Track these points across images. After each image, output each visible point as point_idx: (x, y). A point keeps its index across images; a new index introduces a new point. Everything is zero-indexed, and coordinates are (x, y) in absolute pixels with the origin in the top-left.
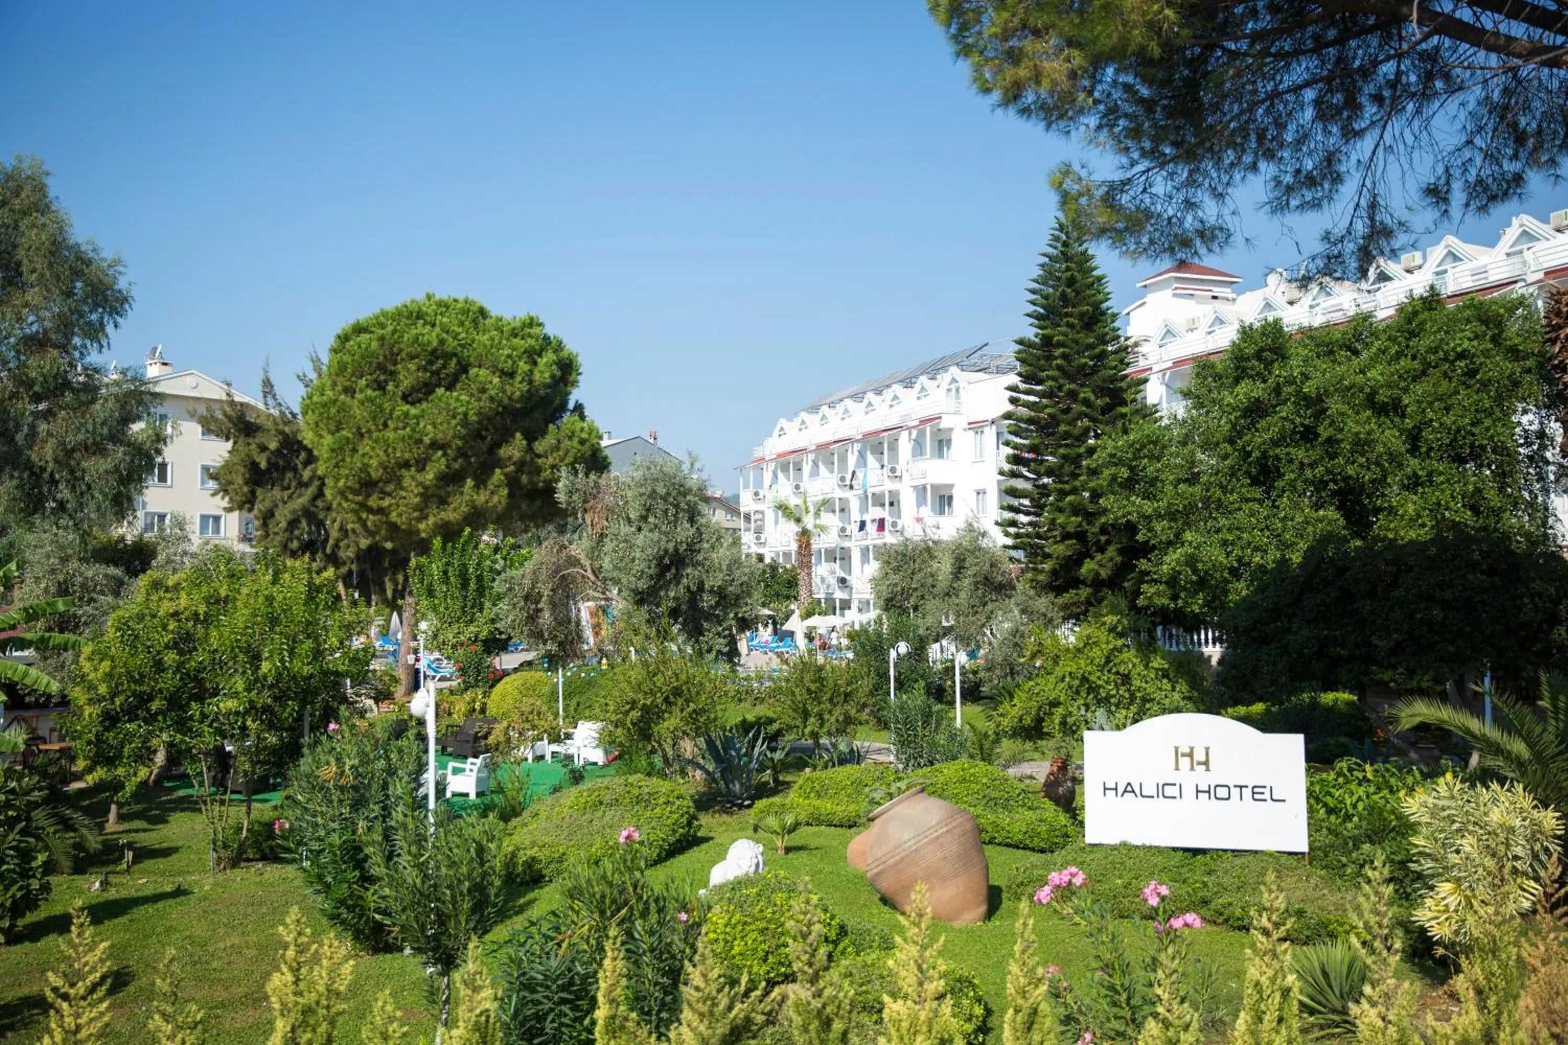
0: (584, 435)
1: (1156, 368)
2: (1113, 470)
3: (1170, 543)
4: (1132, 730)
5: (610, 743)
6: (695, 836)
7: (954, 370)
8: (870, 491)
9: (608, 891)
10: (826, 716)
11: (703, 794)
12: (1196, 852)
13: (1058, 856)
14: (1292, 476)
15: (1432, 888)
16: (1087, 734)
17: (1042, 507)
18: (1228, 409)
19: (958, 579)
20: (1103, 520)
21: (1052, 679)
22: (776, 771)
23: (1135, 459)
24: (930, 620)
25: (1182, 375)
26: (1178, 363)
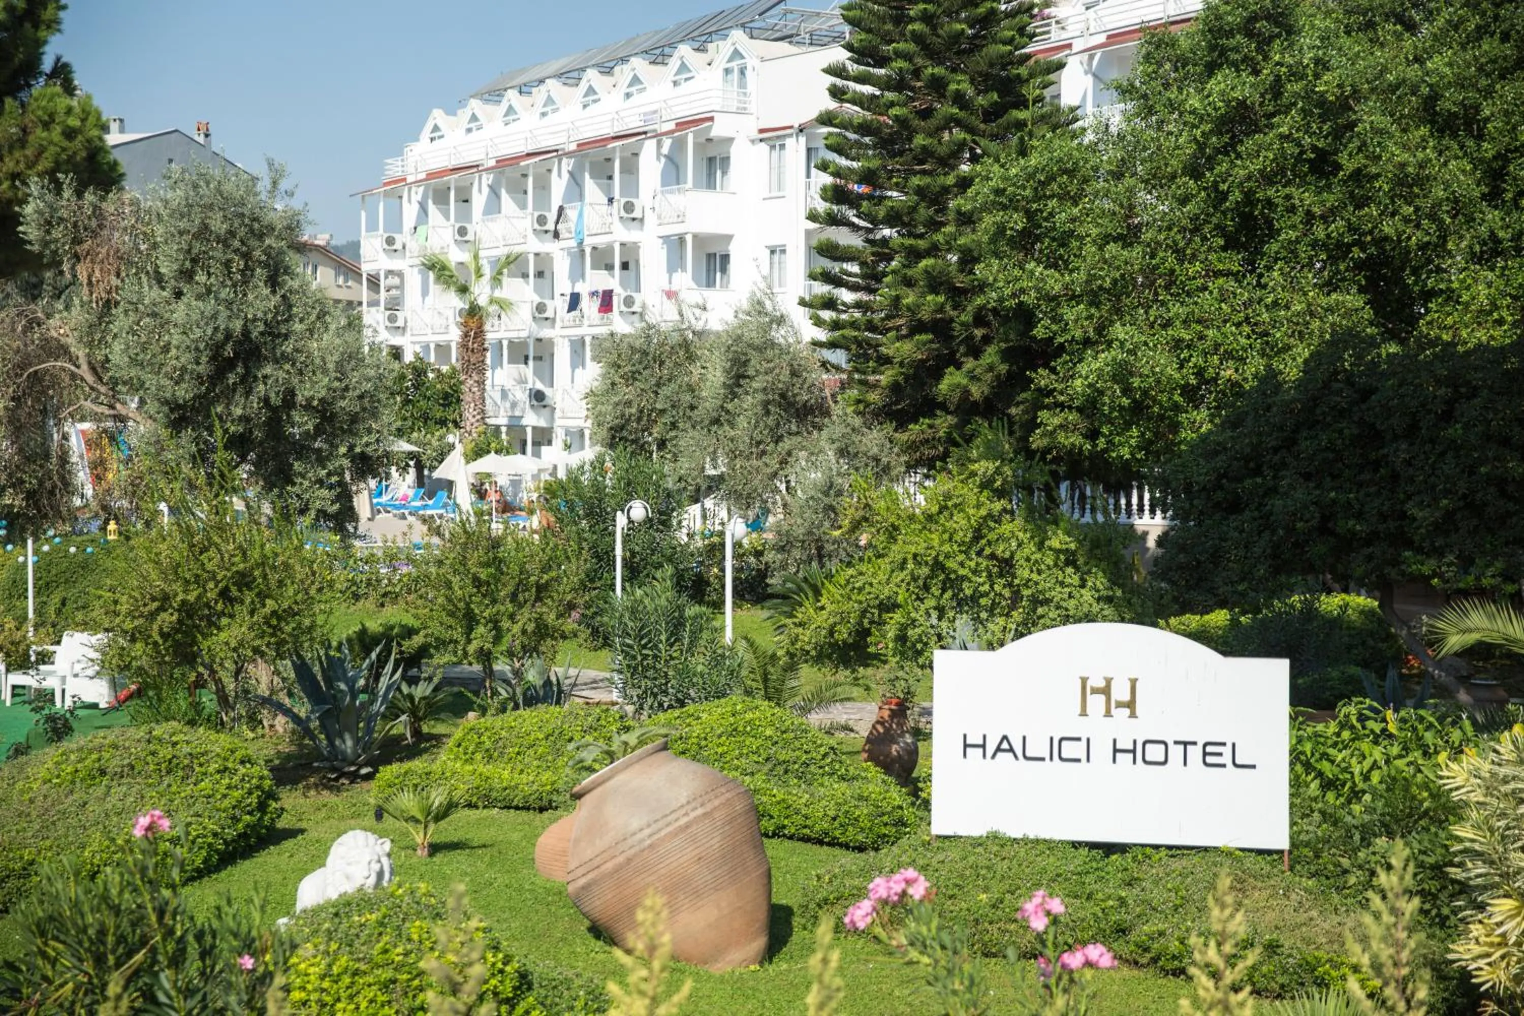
0: (74, 122)
1: (1078, 45)
2: (999, 216)
3: (1087, 342)
4: (1013, 649)
5: (121, 669)
6: (271, 829)
7: (738, 35)
8: (589, 242)
9: (110, 922)
10: (505, 624)
11: (289, 757)
12: (1109, 849)
13: (886, 855)
14: (1293, 234)
15: (1482, 907)
16: (939, 657)
17: (878, 277)
18: (1190, 119)
19: (735, 396)
20: (979, 301)
21: (884, 563)
22: (416, 719)
23: (1037, 198)
24: (685, 465)
25: (1121, 59)
26: (1114, 37)
